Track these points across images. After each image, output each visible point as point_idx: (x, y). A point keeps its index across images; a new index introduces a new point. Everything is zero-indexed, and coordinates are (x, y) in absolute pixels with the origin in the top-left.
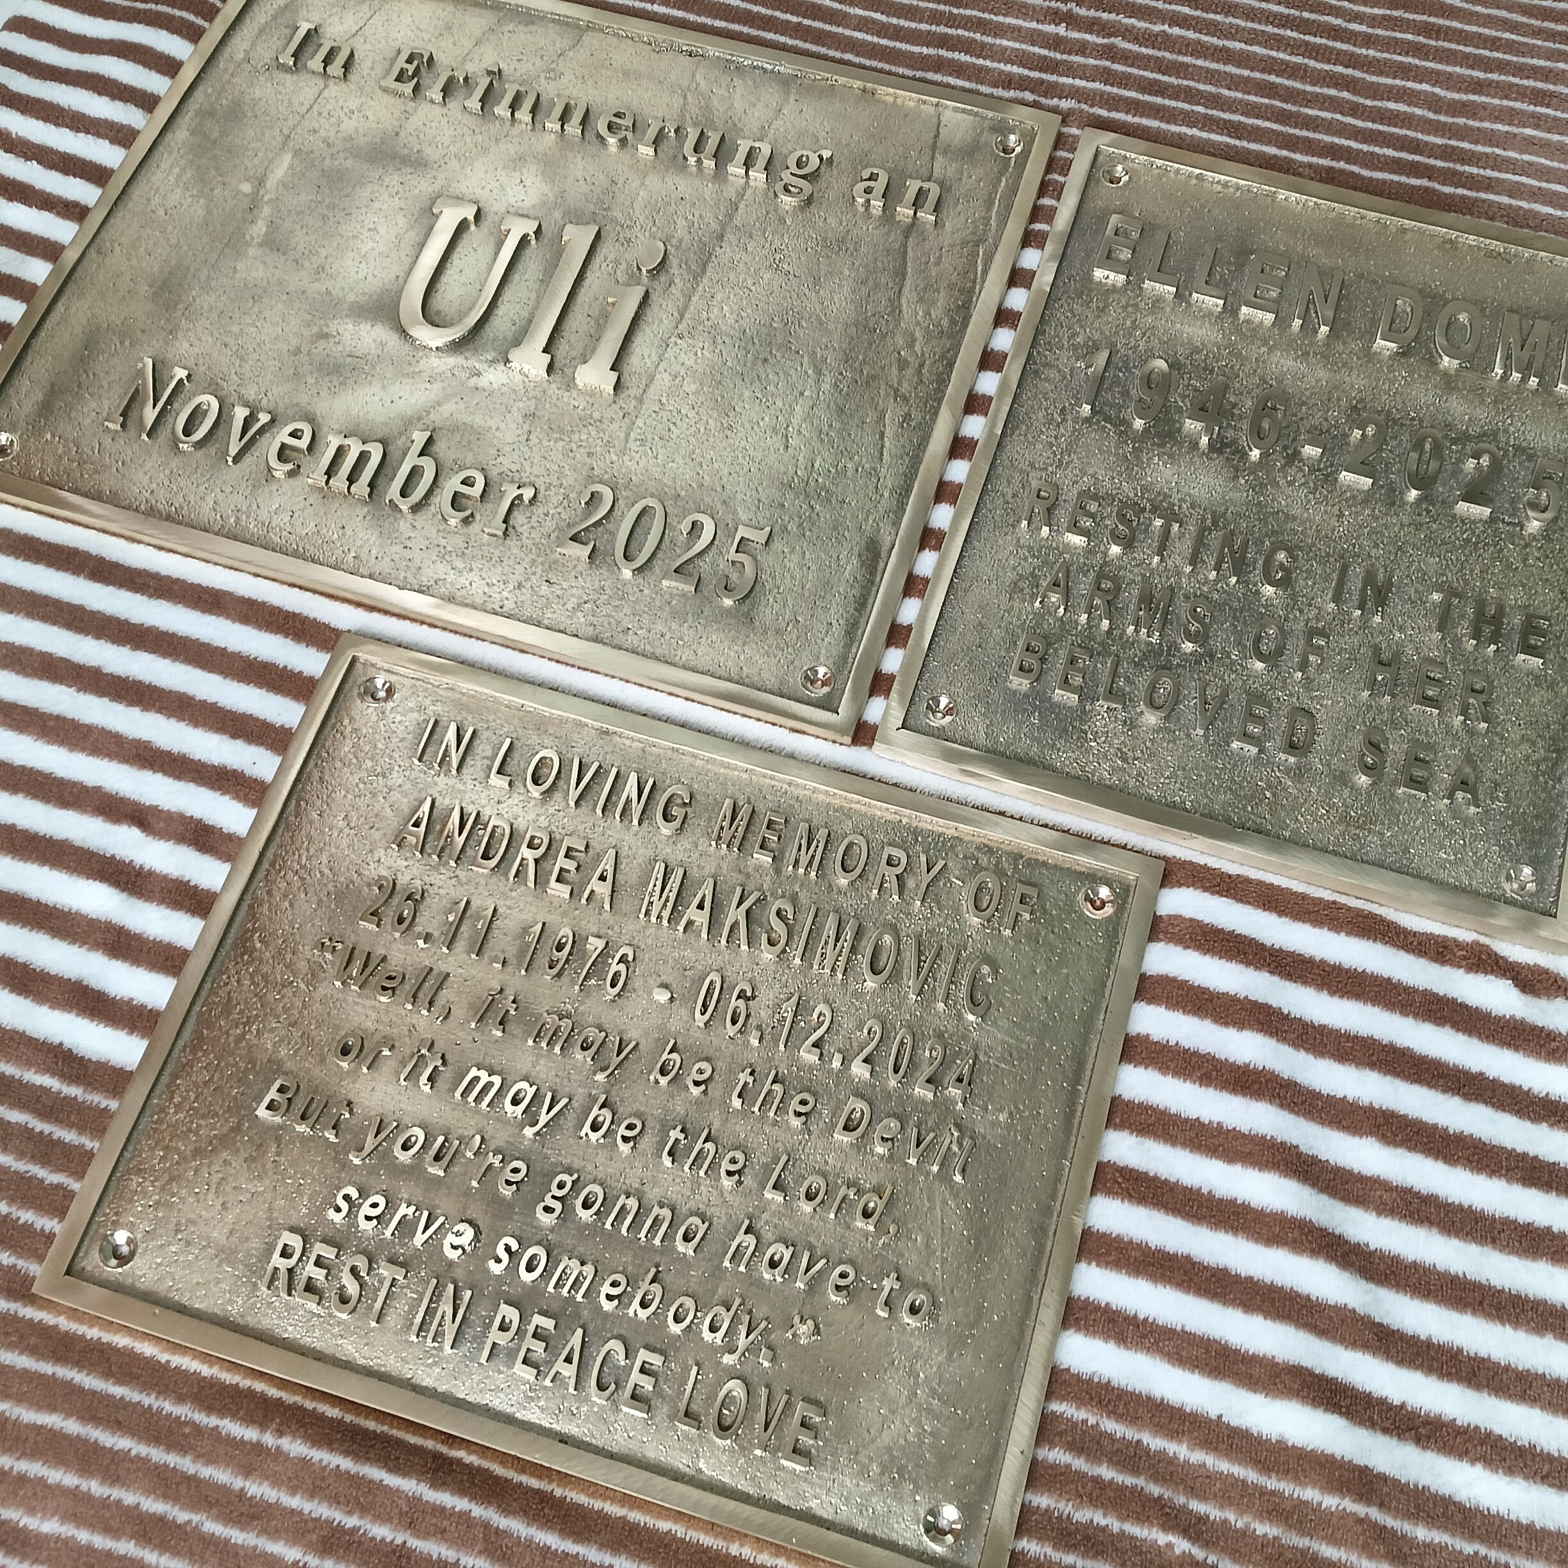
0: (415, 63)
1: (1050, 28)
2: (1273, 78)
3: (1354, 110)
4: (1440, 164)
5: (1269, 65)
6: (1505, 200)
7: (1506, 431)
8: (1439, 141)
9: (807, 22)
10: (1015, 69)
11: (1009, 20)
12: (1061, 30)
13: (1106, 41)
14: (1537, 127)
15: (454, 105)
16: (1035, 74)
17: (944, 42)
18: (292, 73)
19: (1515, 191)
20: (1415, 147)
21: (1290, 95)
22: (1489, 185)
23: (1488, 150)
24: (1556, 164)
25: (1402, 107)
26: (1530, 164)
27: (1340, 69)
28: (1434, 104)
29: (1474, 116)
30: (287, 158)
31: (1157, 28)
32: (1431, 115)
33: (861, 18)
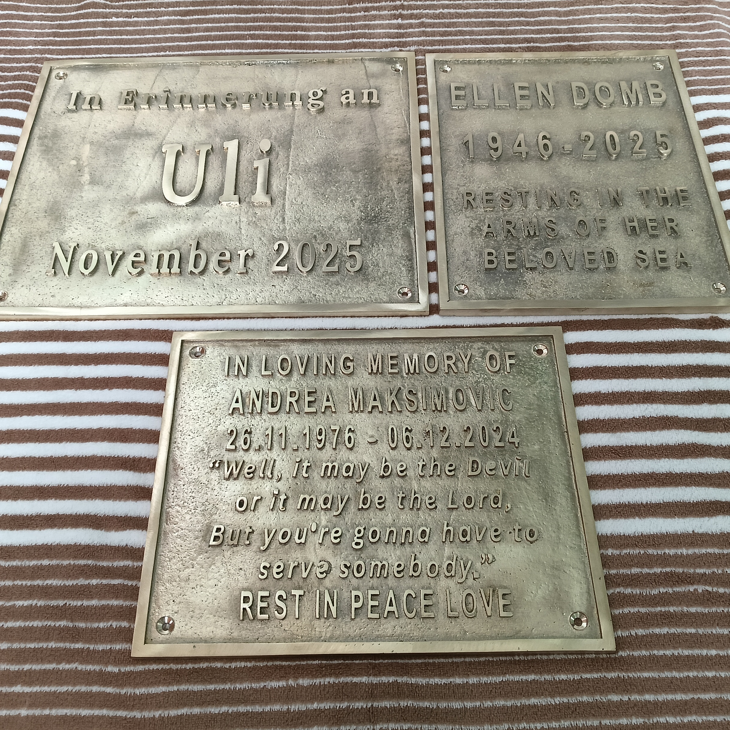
0: (131, 95)
1: (395, 21)
2: (491, 19)
3: (528, 24)
4: (569, 35)
5: (488, 15)
6: (600, 42)
7: (638, 125)
8: (566, 27)
9: (293, 42)
10: (387, 40)
11: (377, 22)
12: (400, 21)
13: (419, 21)
14: (601, 13)
15: (154, 108)
16: (396, 40)
17: (353, 36)
18: (76, 112)
19: (602, 38)
20: (558, 31)
21: (501, 24)
22: (591, 38)
23: (586, 26)
24: (613, 25)
25: (546, 18)
26: (604, 27)
27: (516, 10)
28: (558, 14)
29: (575, 15)
30: (87, 147)
31: (438, 12)
32: (558, 18)
33: (316, 35)
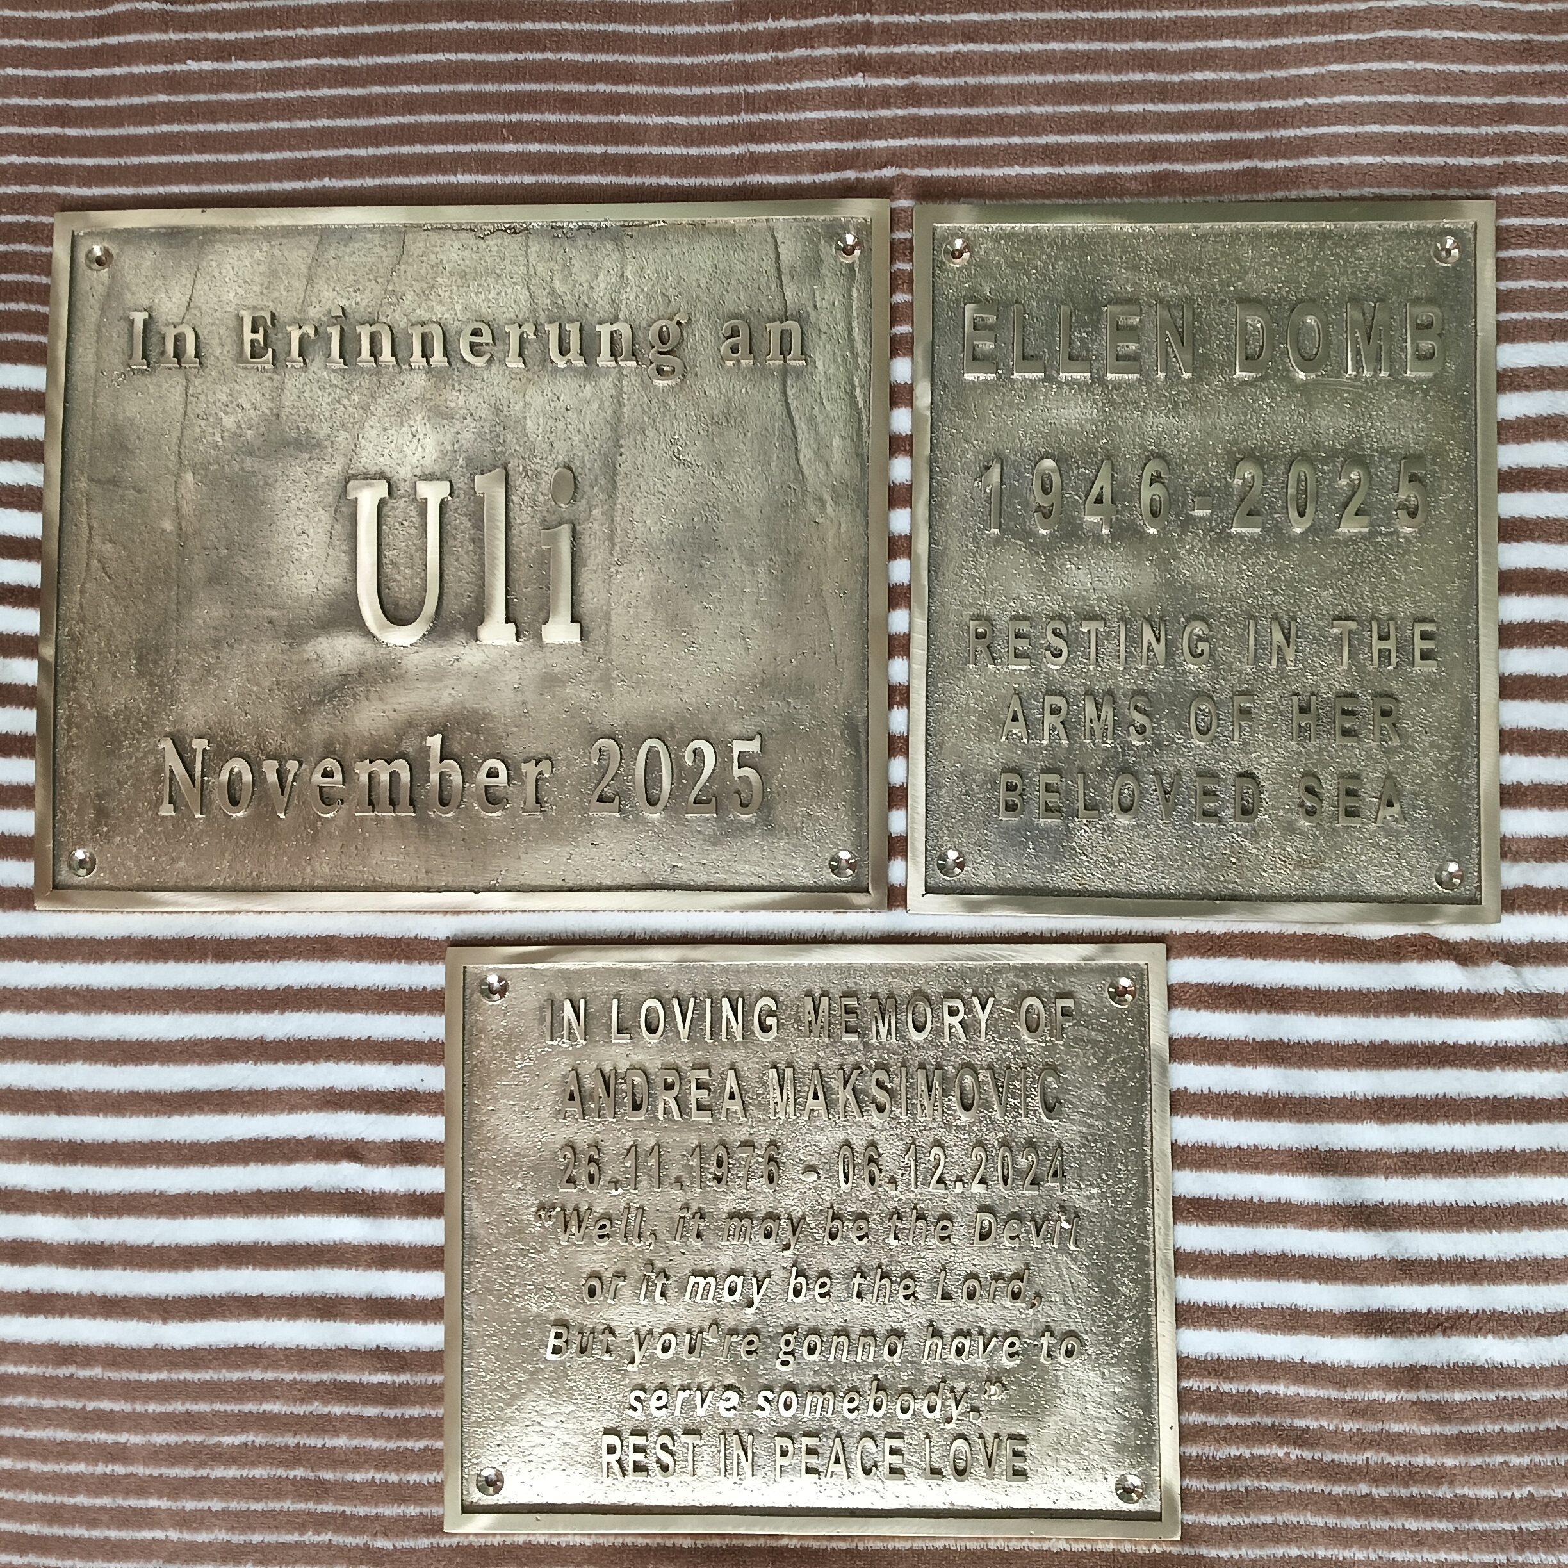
0: (261, 330)
1: (847, 82)
2: (1078, 77)
3: (1164, 93)
4: (1257, 135)
5: (1072, 62)
6: (1324, 160)
8: (1250, 106)
9: (612, 150)
10: (829, 145)
11: (806, 84)
12: (859, 80)
13: (905, 82)
14: (1342, 60)
15: (317, 364)
16: (848, 145)
17: (754, 133)
18: (150, 374)
19: (1332, 146)
20: (1229, 121)
21: (1097, 93)
22: (1307, 147)
23: (1299, 102)
24: (1367, 99)
25: (1209, 75)
26: (1343, 106)
27: (1139, 45)
28: (1240, 61)
29: (1279, 64)
30: (189, 477)
31: (952, 48)
32: (1238, 76)
33: (664, 127)
